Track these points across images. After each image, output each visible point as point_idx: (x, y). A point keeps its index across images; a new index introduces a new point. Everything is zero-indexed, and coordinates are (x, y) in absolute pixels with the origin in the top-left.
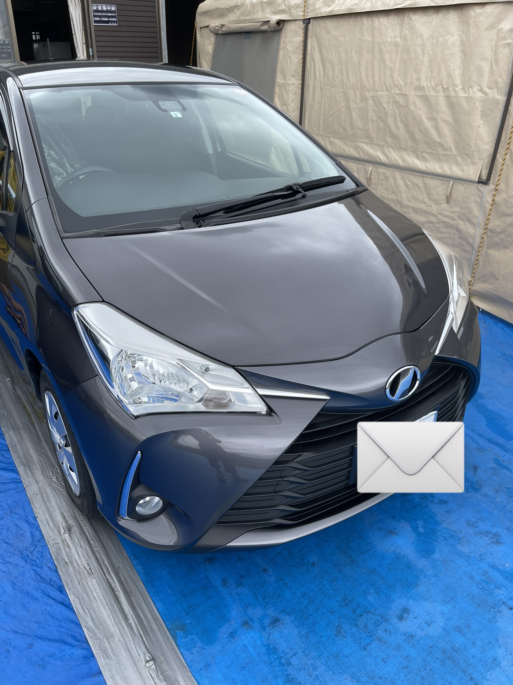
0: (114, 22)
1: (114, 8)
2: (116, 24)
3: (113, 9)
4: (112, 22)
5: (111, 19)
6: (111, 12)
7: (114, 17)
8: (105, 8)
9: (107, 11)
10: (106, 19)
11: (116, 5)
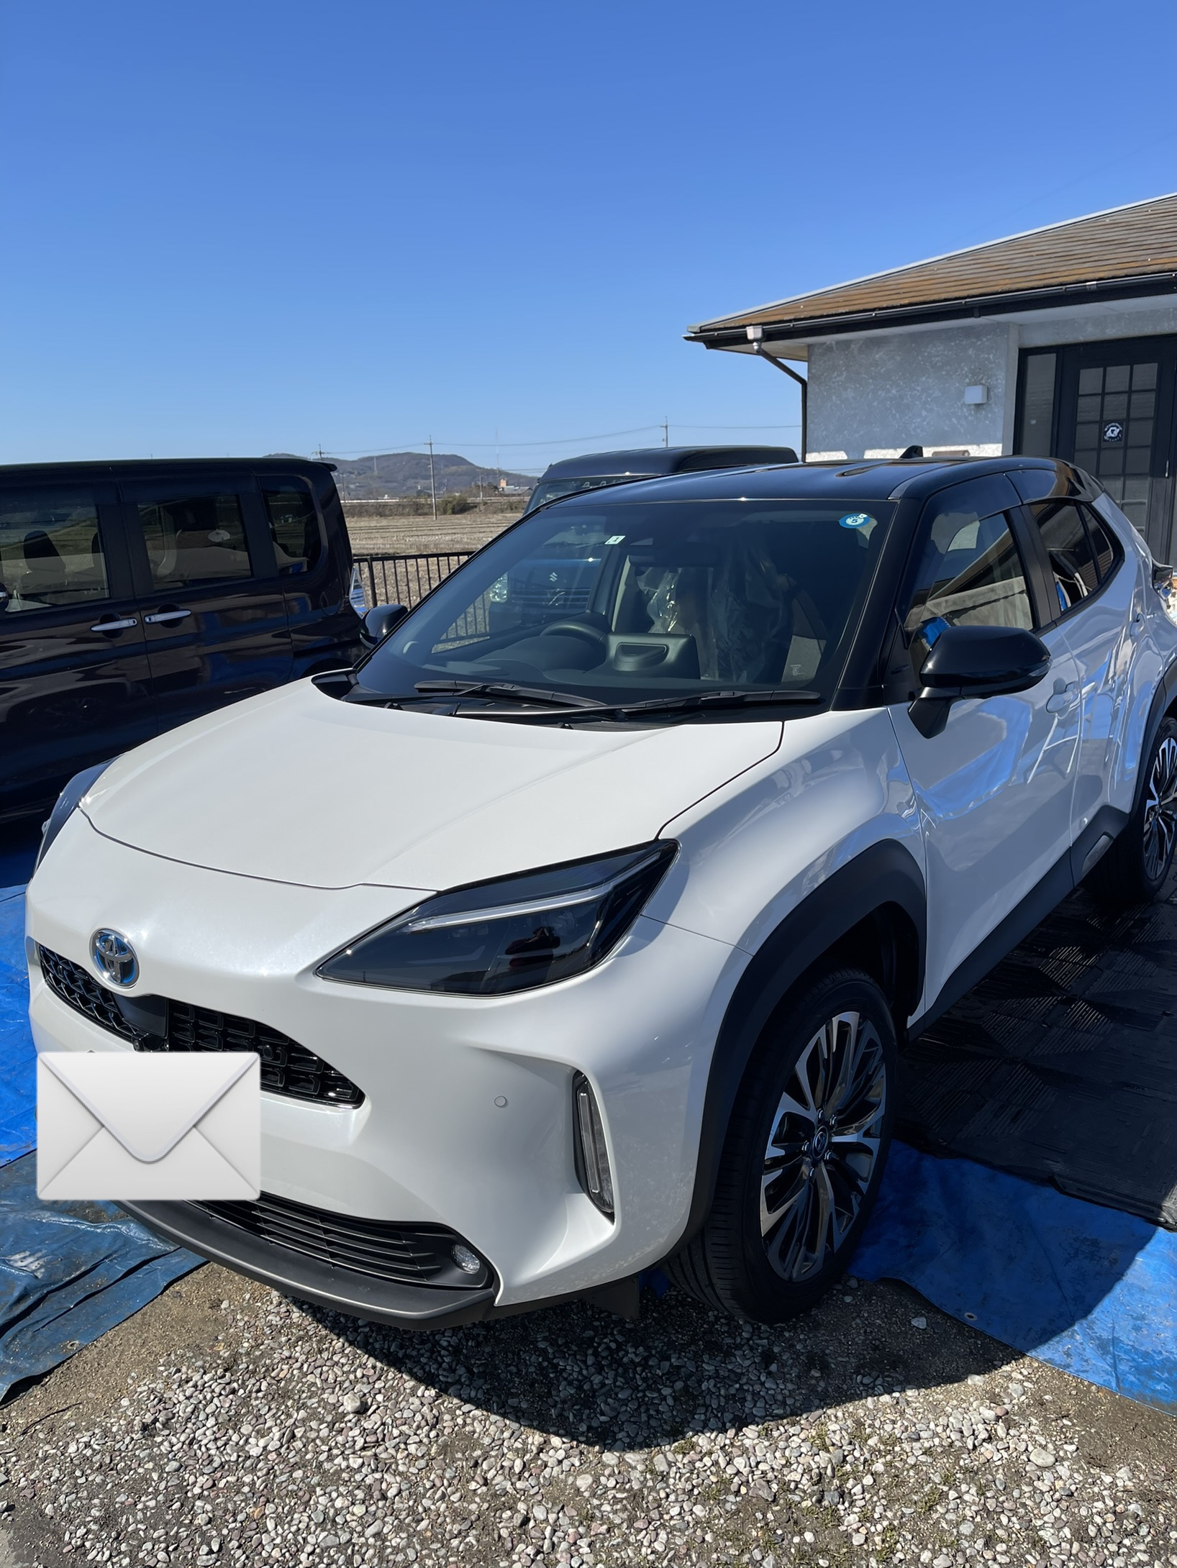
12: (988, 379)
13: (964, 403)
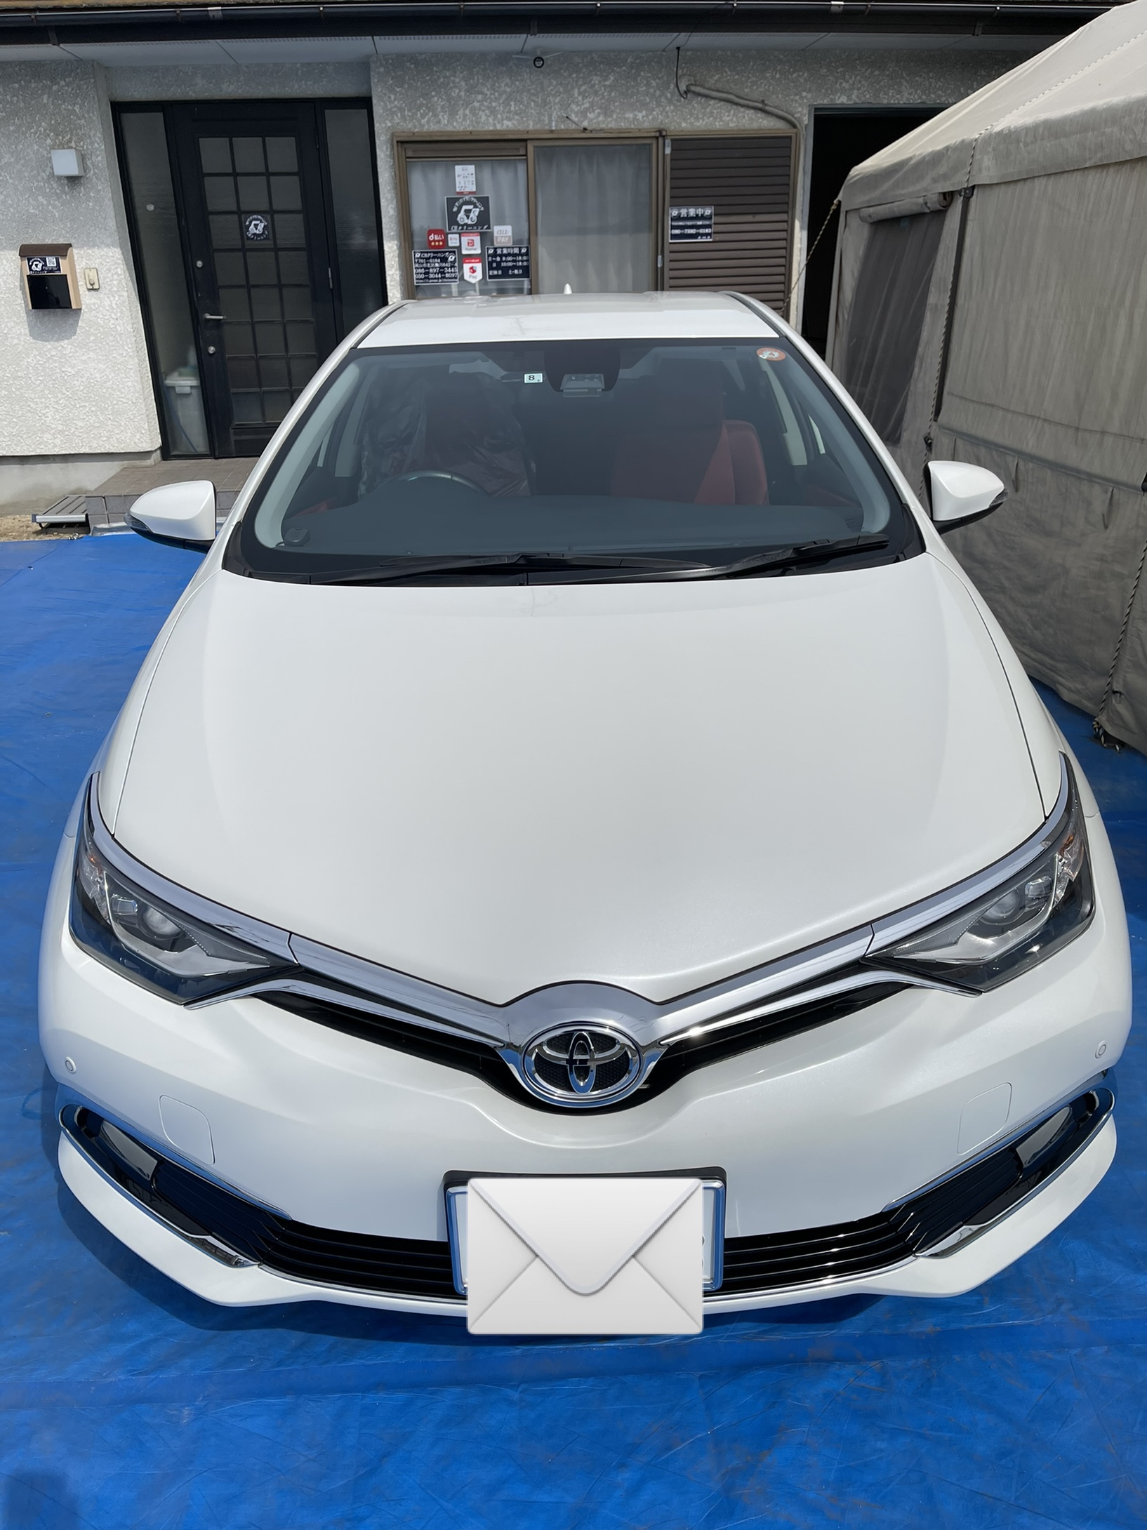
0: (707, 235)
1: (710, 212)
2: (711, 238)
3: (708, 211)
4: (702, 235)
5: (701, 231)
6: (703, 217)
7: (709, 226)
8: (692, 212)
9: (697, 218)
10: (693, 231)
11: (715, 205)
12: (80, 139)
13: (52, 174)
